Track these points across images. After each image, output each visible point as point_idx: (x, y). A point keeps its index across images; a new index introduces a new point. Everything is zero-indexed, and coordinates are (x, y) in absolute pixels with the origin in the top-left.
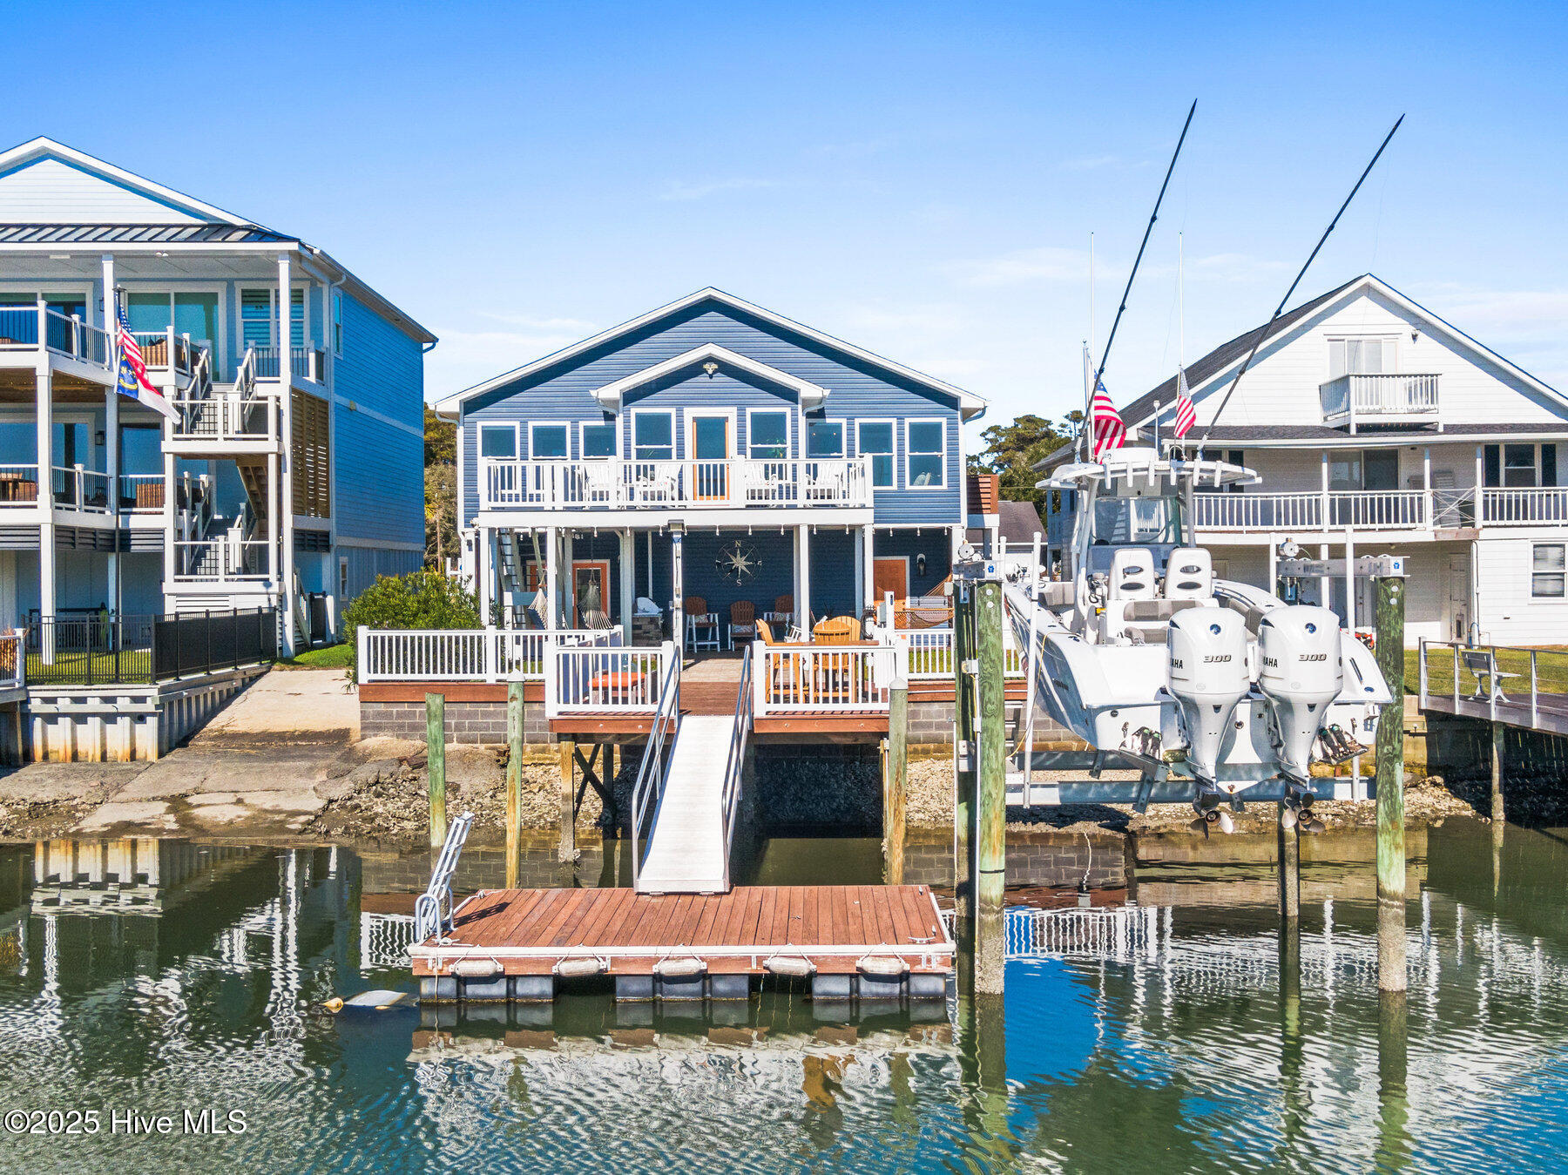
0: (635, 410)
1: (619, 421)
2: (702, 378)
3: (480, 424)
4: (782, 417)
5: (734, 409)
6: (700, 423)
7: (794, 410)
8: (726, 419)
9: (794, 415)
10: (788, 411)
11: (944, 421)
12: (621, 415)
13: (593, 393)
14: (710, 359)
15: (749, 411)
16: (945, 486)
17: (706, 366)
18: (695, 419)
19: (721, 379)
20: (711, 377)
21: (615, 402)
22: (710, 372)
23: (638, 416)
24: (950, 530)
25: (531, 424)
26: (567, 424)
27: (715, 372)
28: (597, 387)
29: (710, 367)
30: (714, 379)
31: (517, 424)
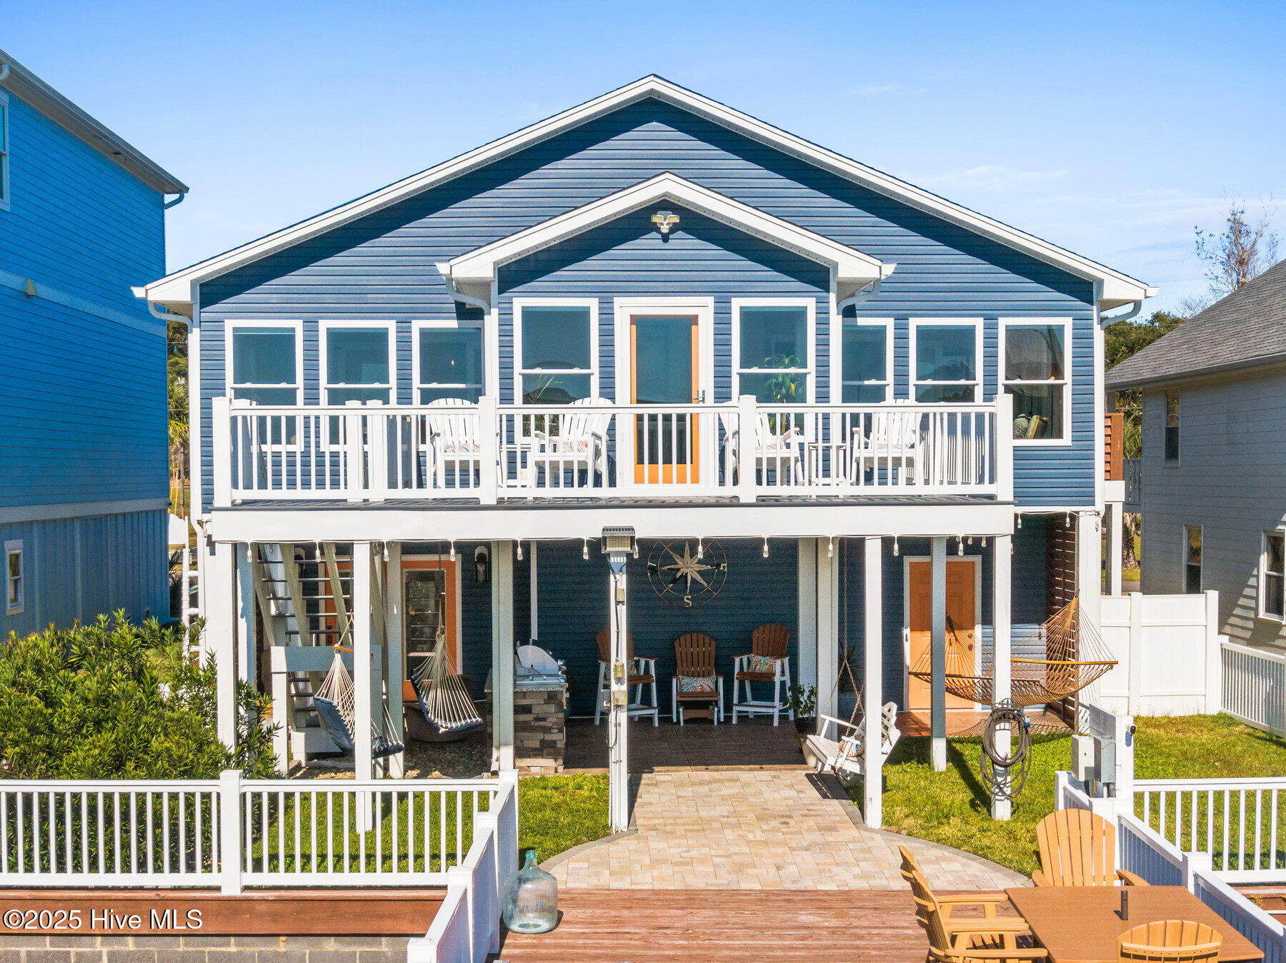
0: (520, 303)
1: (491, 322)
2: (648, 242)
3: (230, 325)
4: (801, 313)
5: (709, 301)
6: (645, 326)
7: (822, 302)
8: (693, 320)
9: (823, 313)
10: (810, 304)
11: (1067, 323)
12: (495, 311)
13: (443, 268)
14: (664, 204)
15: (737, 304)
16: (1066, 440)
17: (657, 218)
18: (635, 320)
19: (686, 243)
20: (665, 238)
21: (482, 285)
22: (665, 229)
23: (528, 314)
24: (1074, 517)
25: (324, 325)
26: (391, 326)
27: (674, 228)
28: (449, 257)
29: (665, 221)
30: (672, 243)
31: (298, 325)
